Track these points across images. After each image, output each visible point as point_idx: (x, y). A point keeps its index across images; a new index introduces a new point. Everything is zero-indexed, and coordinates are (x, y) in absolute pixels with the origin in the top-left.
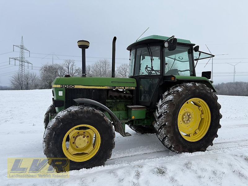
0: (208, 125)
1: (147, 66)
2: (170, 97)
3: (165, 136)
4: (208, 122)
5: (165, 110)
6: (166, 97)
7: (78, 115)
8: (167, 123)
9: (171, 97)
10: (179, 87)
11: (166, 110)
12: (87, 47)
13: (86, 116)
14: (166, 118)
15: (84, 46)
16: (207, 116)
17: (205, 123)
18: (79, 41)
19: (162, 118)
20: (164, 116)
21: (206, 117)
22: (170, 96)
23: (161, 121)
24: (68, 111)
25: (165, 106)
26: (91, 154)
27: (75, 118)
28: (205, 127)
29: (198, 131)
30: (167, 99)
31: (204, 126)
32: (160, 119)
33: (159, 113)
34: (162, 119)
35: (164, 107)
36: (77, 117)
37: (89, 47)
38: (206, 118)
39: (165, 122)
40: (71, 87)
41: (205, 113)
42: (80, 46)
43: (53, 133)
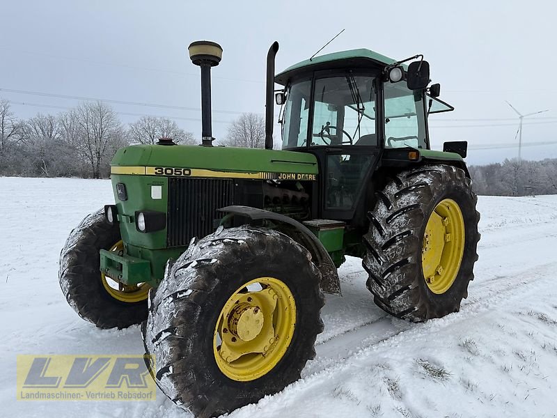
0: (458, 255)
1: (328, 123)
2: (409, 199)
3: (399, 287)
4: (459, 249)
5: (401, 229)
6: (396, 199)
7: (254, 254)
8: (409, 259)
9: (413, 198)
10: (422, 175)
11: (404, 228)
12: (215, 61)
13: (271, 255)
14: (407, 247)
15: (207, 58)
16: (457, 238)
17: (454, 251)
18: (192, 45)
19: (393, 247)
20: (400, 242)
21: (455, 240)
22: (409, 194)
23: (392, 255)
24: (225, 243)
25: (401, 219)
26: (272, 355)
27: (248, 262)
28: (454, 261)
29: (440, 270)
30: (402, 203)
31: (450, 257)
32: (389, 250)
33: (383, 237)
34: (396, 249)
35: (397, 220)
36: (253, 260)
37: (220, 59)
38: (455, 242)
39: (403, 256)
40: (183, 173)
41: (453, 232)
42: (196, 60)
43: (195, 309)
